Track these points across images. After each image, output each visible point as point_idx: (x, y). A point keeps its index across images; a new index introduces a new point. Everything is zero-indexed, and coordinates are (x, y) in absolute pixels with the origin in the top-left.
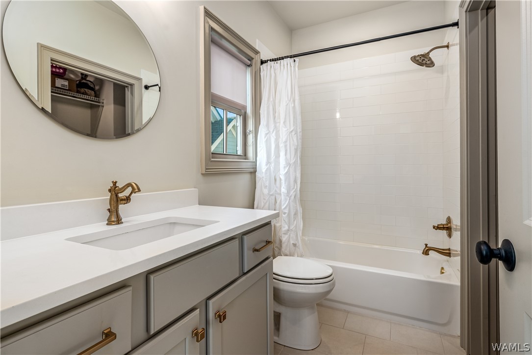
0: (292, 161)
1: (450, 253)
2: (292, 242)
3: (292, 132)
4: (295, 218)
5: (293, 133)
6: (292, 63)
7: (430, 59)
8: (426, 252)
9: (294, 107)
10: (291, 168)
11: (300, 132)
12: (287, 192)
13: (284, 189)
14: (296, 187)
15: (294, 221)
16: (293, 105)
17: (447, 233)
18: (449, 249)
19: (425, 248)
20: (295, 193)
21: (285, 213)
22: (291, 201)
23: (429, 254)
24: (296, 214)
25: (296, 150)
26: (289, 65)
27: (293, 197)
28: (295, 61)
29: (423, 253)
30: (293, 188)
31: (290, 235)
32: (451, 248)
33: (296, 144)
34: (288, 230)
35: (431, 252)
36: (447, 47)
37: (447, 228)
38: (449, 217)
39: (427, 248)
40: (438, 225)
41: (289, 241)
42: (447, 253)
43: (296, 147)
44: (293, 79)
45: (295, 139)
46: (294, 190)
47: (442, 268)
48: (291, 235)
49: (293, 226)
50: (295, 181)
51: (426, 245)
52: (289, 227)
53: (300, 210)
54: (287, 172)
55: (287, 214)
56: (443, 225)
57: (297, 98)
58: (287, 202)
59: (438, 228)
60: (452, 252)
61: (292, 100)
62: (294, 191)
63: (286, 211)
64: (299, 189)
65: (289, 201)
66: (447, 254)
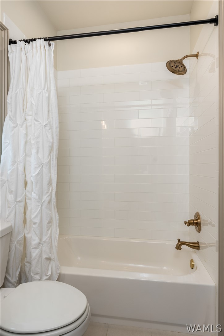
0: (46, 161)
1: (199, 247)
2: (44, 256)
3: (45, 126)
4: (49, 228)
5: (48, 128)
6: (47, 46)
7: (183, 66)
8: (179, 247)
9: (49, 98)
10: (44, 169)
11: (56, 128)
12: (39, 197)
13: (35, 194)
14: (50, 191)
15: (48, 230)
16: (47, 95)
17: (196, 228)
18: (198, 243)
19: (178, 243)
20: (50, 197)
21: (35, 224)
22: (43, 207)
23: (181, 249)
24: (50, 222)
25: (51, 147)
26: (42, 47)
27: (46, 203)
28: (50, 45)
29: (176, 248)
30: (47, 193)
31: (42, 249)
32: (199, 241)
33: (51, 141)
34: (40, 243)
35: (183, 247)
36: (197, 56)
37: (197, 223)
38: (198, 212)
39: (180, 243)
40: (189, 221)
41: (40, 256)
42: (196, 246)
43: (50, 145)
44: (47, 65)
45: (49, 136)
46: (48, 194)
47: (192, 261)
48: (44, 248)
49: (46, 237)
50: (50, 183)
51: (179, 240)
52: (41, 239)
53: (56, 216)
54: (38, 174)
55: (37, 224)
56: (193, 220)
57: (53, 88)
58: (38, 210)
59: (189, 223)
60: (200, 245)
61: (46, 89)
62: (48, 196)
63: (37, 220)
64: (54, 193)
65: (41, 208)
66: (197, 248)
